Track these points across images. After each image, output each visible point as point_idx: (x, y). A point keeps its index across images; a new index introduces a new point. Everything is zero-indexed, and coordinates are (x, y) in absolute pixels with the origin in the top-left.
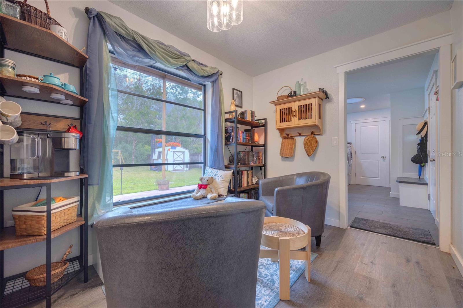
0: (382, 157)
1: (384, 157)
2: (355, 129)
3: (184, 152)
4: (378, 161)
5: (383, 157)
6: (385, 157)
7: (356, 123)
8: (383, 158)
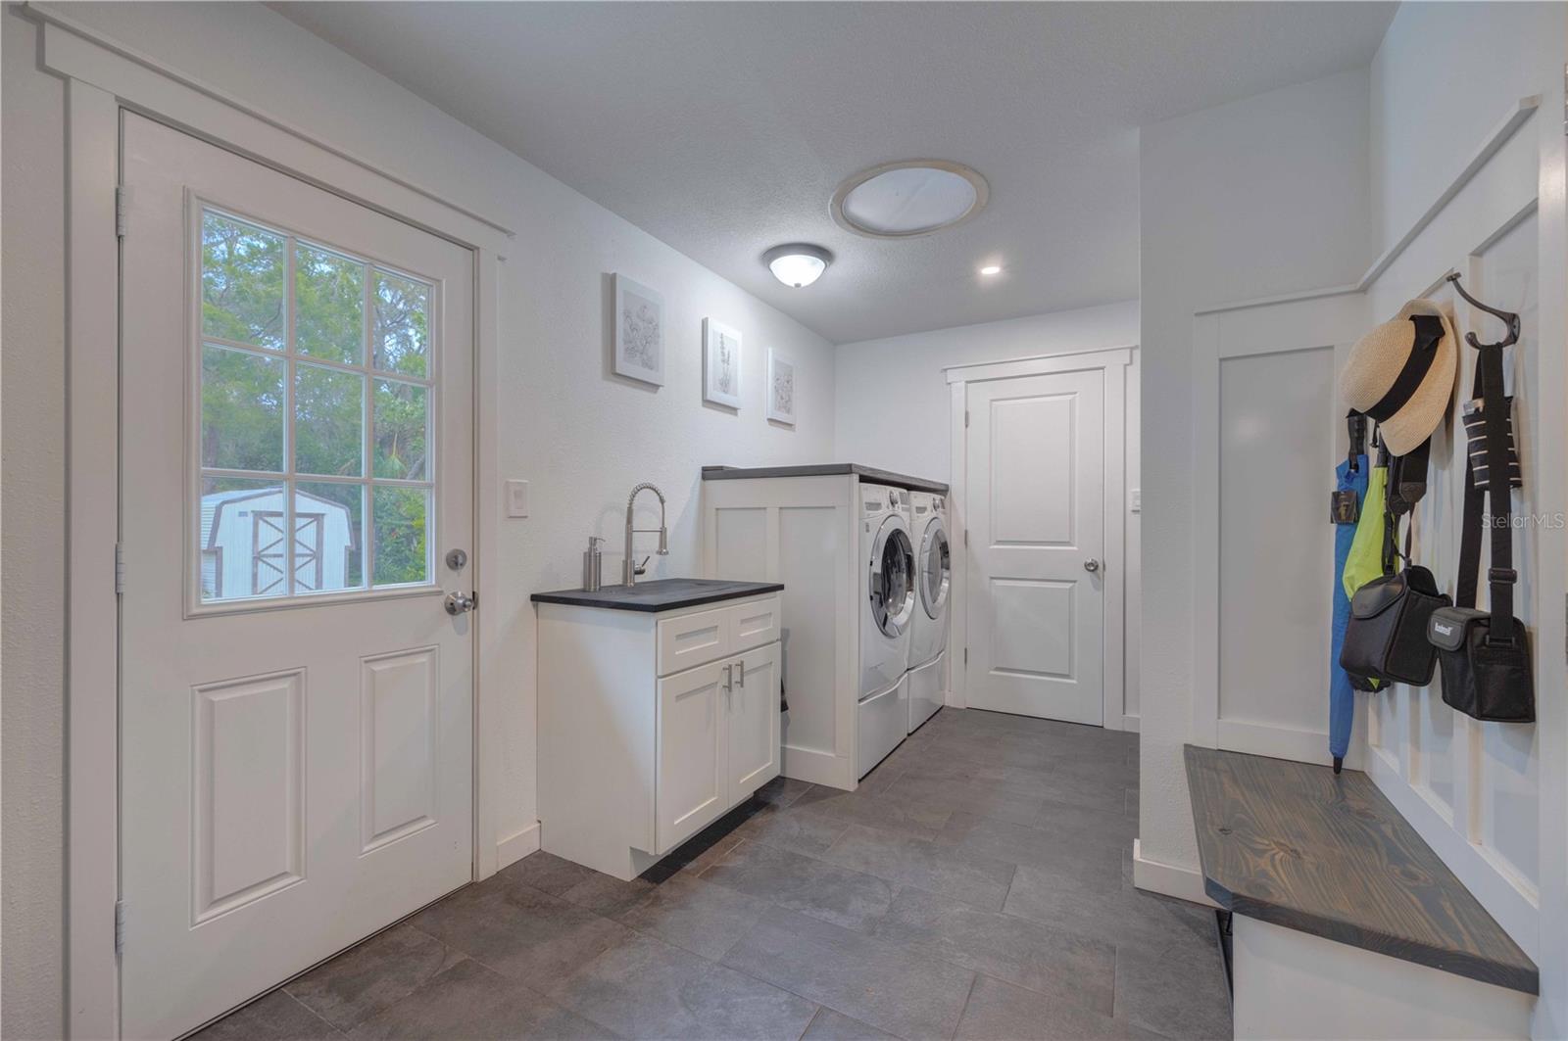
0: (1087, 566)
1: (1096, 567)
2: (967, 414)
3: (323, 515)
4: (1071, 585)
5: (1092, 564)
6: (1101, 566)
7: (967, 382)
8: (1093, 567)
